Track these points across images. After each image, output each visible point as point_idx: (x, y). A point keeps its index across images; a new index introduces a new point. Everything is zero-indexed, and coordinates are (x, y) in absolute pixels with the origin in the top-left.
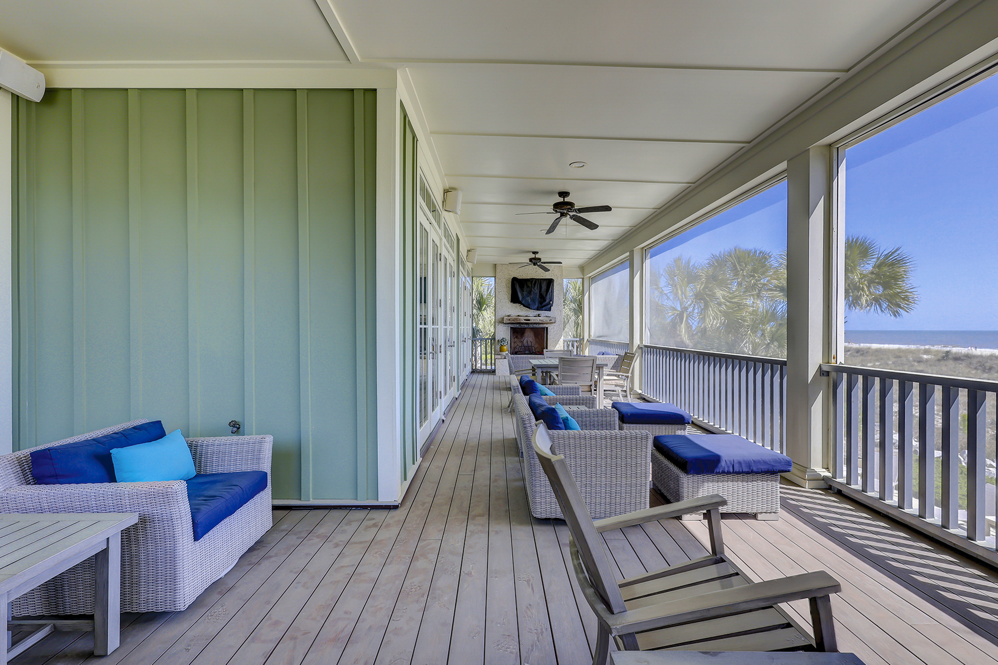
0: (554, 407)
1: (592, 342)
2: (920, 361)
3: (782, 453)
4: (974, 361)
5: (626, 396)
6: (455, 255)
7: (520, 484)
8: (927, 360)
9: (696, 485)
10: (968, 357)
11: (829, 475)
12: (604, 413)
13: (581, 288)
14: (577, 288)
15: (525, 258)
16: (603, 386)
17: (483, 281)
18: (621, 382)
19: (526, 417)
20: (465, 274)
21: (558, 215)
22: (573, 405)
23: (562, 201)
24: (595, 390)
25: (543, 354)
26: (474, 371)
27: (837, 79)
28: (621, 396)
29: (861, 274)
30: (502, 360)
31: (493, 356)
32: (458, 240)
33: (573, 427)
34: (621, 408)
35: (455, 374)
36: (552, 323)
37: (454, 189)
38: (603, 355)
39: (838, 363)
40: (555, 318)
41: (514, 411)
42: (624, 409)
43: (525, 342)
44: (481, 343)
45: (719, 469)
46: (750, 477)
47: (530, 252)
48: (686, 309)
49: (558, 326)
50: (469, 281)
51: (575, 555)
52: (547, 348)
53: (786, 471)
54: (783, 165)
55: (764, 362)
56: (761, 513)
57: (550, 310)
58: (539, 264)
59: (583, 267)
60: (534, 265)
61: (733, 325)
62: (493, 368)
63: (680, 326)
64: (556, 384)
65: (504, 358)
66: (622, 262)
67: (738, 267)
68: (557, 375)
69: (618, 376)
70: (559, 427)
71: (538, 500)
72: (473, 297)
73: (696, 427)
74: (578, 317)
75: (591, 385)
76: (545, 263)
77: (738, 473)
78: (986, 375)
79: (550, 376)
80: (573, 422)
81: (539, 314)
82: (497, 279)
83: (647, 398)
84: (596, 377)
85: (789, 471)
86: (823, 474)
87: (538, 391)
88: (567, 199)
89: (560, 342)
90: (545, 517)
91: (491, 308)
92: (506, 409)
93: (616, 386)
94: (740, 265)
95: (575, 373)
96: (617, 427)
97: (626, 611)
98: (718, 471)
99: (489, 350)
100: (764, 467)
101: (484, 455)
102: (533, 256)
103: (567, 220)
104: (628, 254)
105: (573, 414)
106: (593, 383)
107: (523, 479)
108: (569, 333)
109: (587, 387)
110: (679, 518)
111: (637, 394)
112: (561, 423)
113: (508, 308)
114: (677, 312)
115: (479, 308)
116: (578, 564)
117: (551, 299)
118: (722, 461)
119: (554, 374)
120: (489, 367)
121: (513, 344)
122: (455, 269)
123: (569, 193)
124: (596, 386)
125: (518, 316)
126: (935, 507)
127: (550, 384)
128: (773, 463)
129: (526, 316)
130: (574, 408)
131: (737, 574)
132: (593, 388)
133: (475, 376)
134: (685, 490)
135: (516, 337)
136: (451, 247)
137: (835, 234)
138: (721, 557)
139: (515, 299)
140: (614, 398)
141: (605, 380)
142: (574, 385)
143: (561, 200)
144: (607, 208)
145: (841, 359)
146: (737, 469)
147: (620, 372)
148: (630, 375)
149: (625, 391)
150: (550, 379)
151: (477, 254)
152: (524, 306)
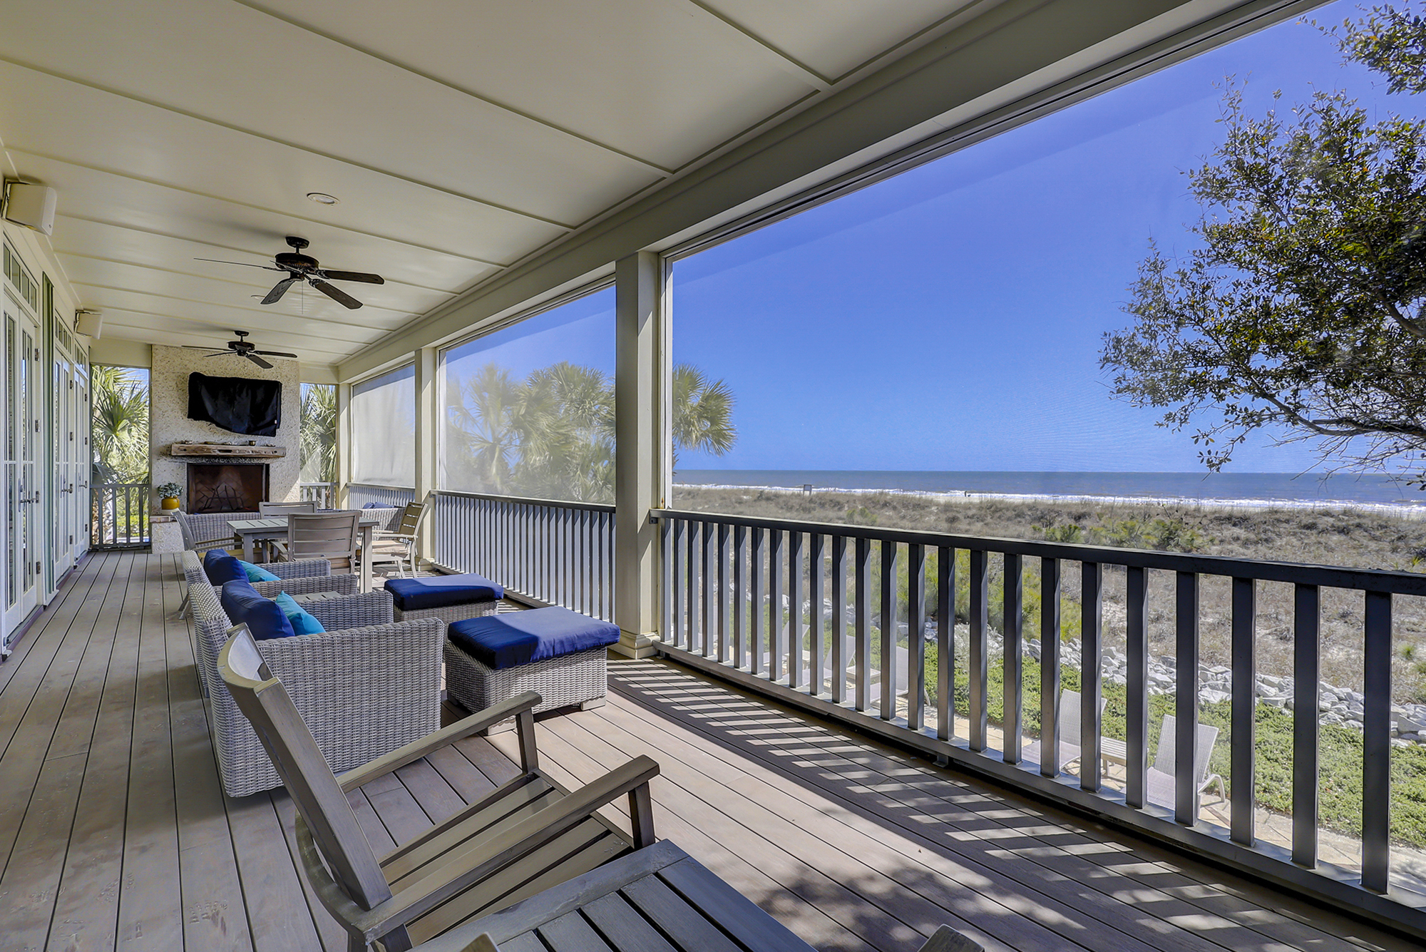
0: (272, 599)
1: (352, 488)
2: (740, 502)
3: (611, 621)
4: (781, 500)
5: (411, 569)
6: (38, 316)
7: (206, 744)
8: (746, 501)
9: (506, 682)
10: (777, 496)
11: (657, 638)
12: (369, 599)
13: (334, 401)
14: (327, 401)
15: (222, 341)
16: (370, 557)
17: (119, 373)
18: (402, 549)
19: (212, 624)
20: (71, 357)
21: (287, 275)
22: (314, 592)
23: (295, 252)
24: (357, 564)
25: (258, 511)
26: (96, 549)
27: (664, 178)
28: (401, 569)
29: (691, 407)
30: (167, 524)
31: (146, 517)
32: (49, 287)
33: (310, 629)
34: (399, 588)
35: (39, 555)
36: (278, 457)
37: (37, 181)
38: (372, 508)
39: (666, 507)
40: (284, 448)
41: (192, 615)
42: (403, 590)
43: (221, 489)
44: (114, 493)
45: (537, 655)
46: (574, 657)
47: (233, 331)
48: (499, 441)
49: (290, 463)
50: (82, 371)
51: (306, 838)
52: (267, 500)
53: (613, 643)
54: (611, 267)
55: (592, 509)
56: (587, 701)
57: (273, 434)
58: (249, 353)
59: (338, 367)
60: (240, 354)
61: (559, 463)
62: (146, 539)
63: (490, 465)
64: (283, 560)
65: (173, 521)
66: (404, 366)
67: (566, 387)
68: (286, 545)
69: (398, 539)
70: (283, 632)
71: (240, 765)
72: (95, 402)
73: (512, 602)
74: (329, 448)
75: (350, 557)
76: (261, 353)
77: (560, 656)
78: (788, 514)
79: (272, 547)
80: (311, 620)
81: (250, 441)
82: (154, 373)
83: (442, 569)
84: (359, 543)
85: (616, 642)
86: (652, 639)
87: (244, 575)
88: (302, 251)
89: (293, 489)
90: (255, 791)
91: (142, 426)
92: (174, 614)
93: (393, 554)
94: (568, 385)
95: (321, 539)
96: (391, 618)
97: (391, 897)
98: (535, 658)
99: (134, 506)
100: (589, 642)
101: (117, 710)
102: (238, 339)
103: (302, 286)
104: (412, 354)
105: (311, 609)
106: (353, 553)
107: (210, 736)
108: (311, 475)
109: (343, 560)
110: (484, 733)
111: (428, 565)
112: (288, 625)
113: (183, 429)
114: (487, 445)
115: (109, 425)
116: (310, 853)
117: (277, 415)
118: (540, 644)
119: (279, 545)
120: (135, 539)
121: (193, 495)
122: (39, 342)
123: (308, 242)
124: (358, 557)
125: (206, 443)
126: (747, 652)
127: (271, 562)
128: (599, 636)
129: (223, 444)
130: (316, 597)
131: (553, 789)
132: (353, 561)
133: (98, 560)
134: (493, 692)
135: (201, 482)
136: (27, 298)
137: (663, 357)
138: (534, 773)
139: (196, 412)
140: (390, 574)
141: (374, 547)
142: (317, 559)
143: (292, 250)
144: (376, 280)
145: (668, 504)
146: (558, 650)
147: (399, 533)
148: (415, 536)
149: (409, 562)
150: (271, 553)
151: (102, 321)
152: (218, 425)
